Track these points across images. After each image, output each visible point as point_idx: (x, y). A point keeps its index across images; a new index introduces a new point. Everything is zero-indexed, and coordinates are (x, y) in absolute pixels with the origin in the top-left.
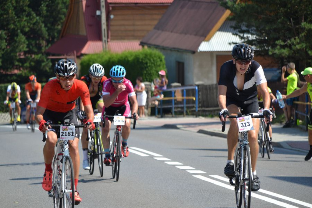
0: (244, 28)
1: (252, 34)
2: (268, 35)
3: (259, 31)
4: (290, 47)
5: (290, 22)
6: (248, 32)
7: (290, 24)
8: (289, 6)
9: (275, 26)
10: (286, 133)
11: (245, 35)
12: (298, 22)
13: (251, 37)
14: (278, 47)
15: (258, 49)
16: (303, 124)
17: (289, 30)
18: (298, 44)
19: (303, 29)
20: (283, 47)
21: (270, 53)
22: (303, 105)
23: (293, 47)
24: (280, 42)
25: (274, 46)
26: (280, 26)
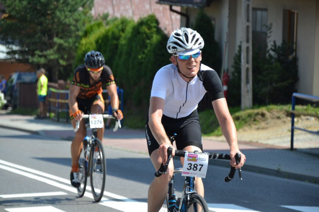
0: (10, 40)
1: (16, 46)
2: (28, 47)
3: (21, 44)
4: (45, 56)
5: (45, 37)
6: (13, 43)
7: (45, 39)
8: (44, 25)
9: (33, 40)
10: (37, 122)
11: (10, 46)
12: (51, 37)
13: (15, 48)
14: (36, 56)
15: (21, 58)
16: (55, 116)
17: (45, 44)
18: (52, 54)
19: (55, 43)
20: (40, 56)
21: (30, 61)
22: (55, 103)
23: (48, 57)
24: (38, 52)
25: (33, 55)
26: (37, 40)
